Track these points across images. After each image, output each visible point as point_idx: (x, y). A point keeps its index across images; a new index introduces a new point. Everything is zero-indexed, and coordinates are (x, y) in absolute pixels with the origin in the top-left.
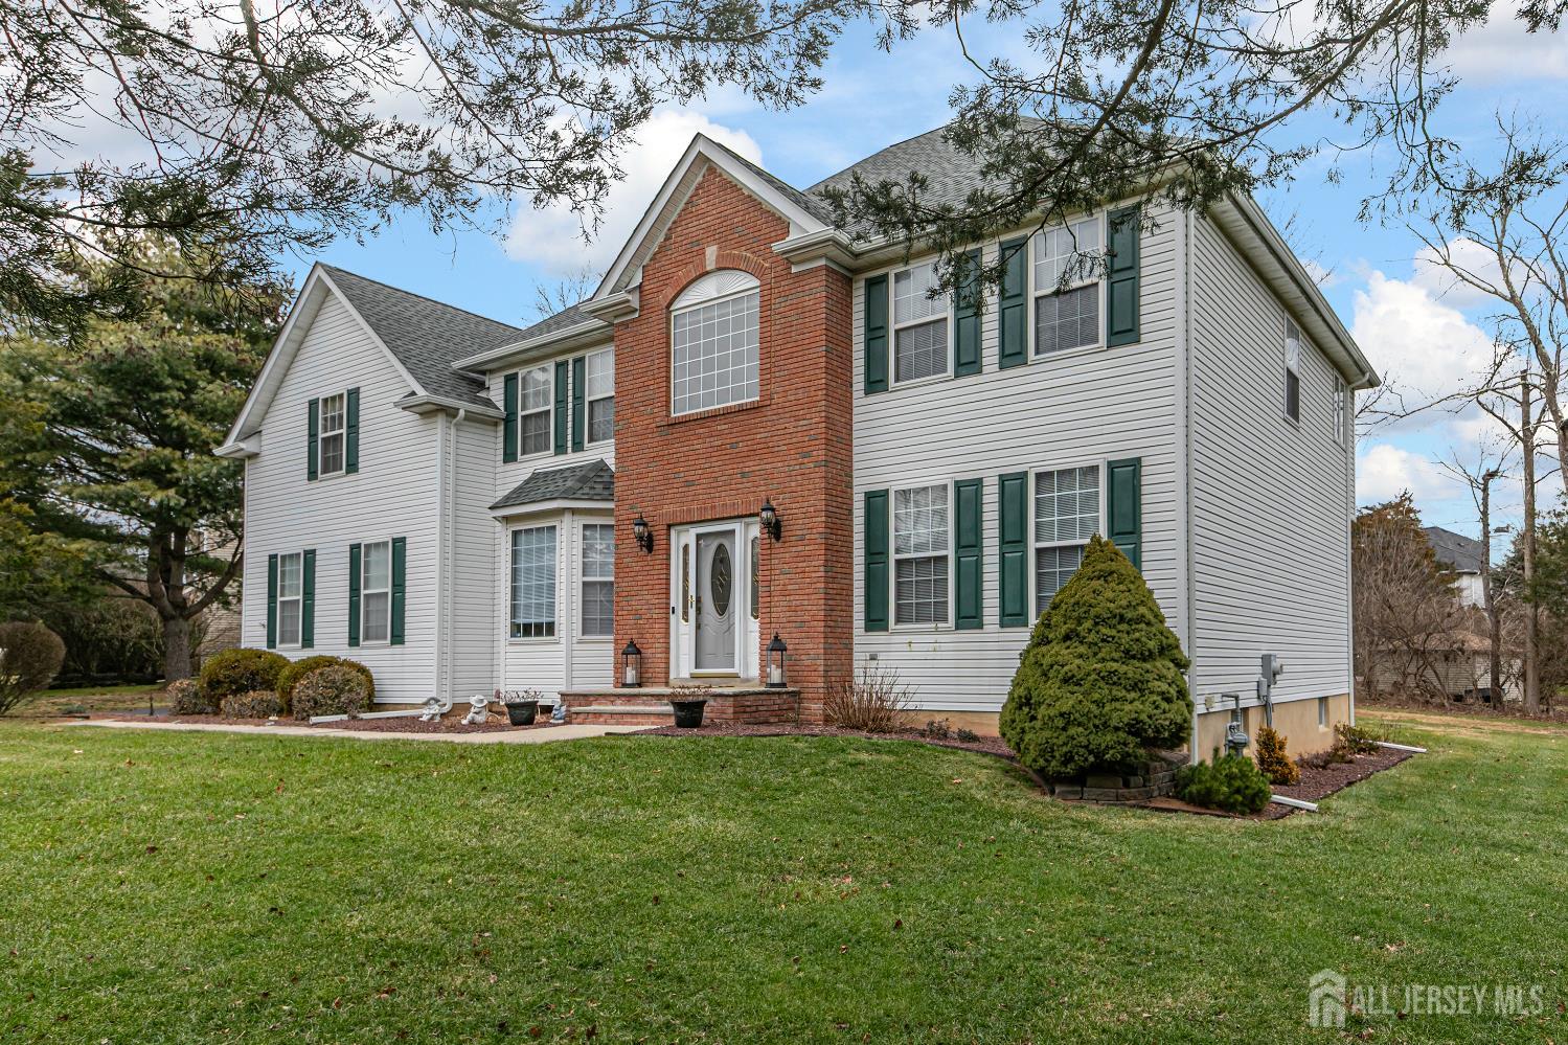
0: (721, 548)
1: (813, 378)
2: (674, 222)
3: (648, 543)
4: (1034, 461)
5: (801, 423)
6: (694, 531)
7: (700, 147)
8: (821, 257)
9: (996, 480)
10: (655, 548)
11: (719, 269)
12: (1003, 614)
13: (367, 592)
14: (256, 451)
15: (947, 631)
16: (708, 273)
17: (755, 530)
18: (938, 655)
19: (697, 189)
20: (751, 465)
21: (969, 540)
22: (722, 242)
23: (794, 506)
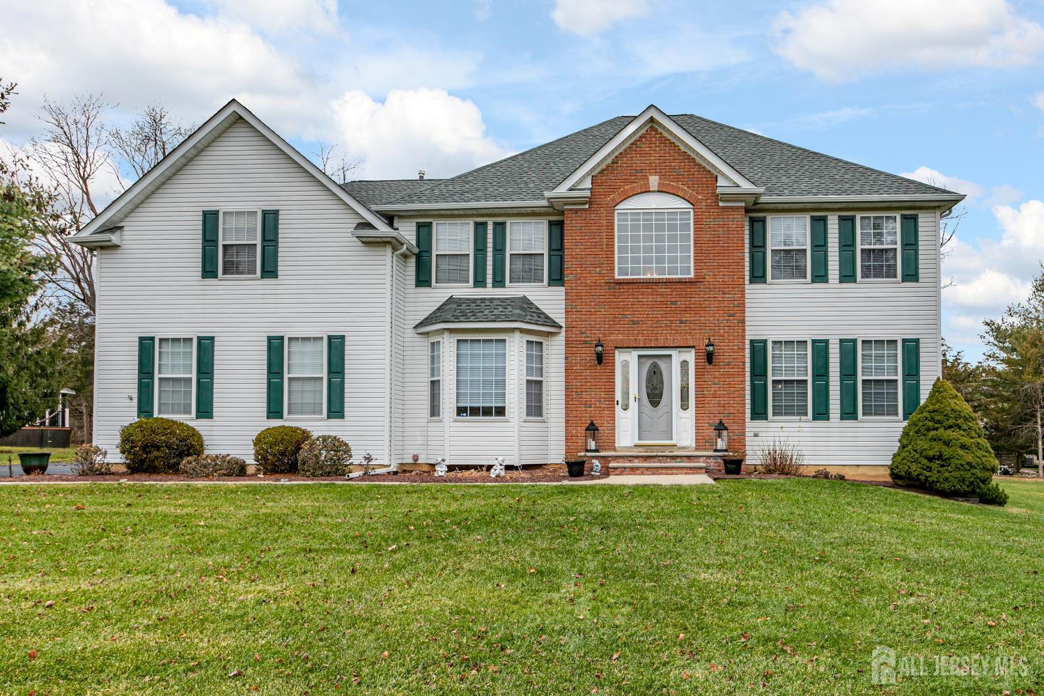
0: (655, 366)
1: (736, 270)
2: (621, 154)
3: (600, 358)
4: (860, 334)
5: (727, 296)
6: (635, 354)
7: (652, 113)
8: (741, 201)
9: (838, 341)
10: (604, 361)
11: (659, 191)
12: (842, 413)
13: (290, 376)
14: (119, 244)
15: (808, 421)
16: (649, 192)
17: (690, 356)
18: (801, 434)
19: (640, 137)
20: (687, 317)
21: (821, 372)
22: (662, 176)
23: (722, 344)
